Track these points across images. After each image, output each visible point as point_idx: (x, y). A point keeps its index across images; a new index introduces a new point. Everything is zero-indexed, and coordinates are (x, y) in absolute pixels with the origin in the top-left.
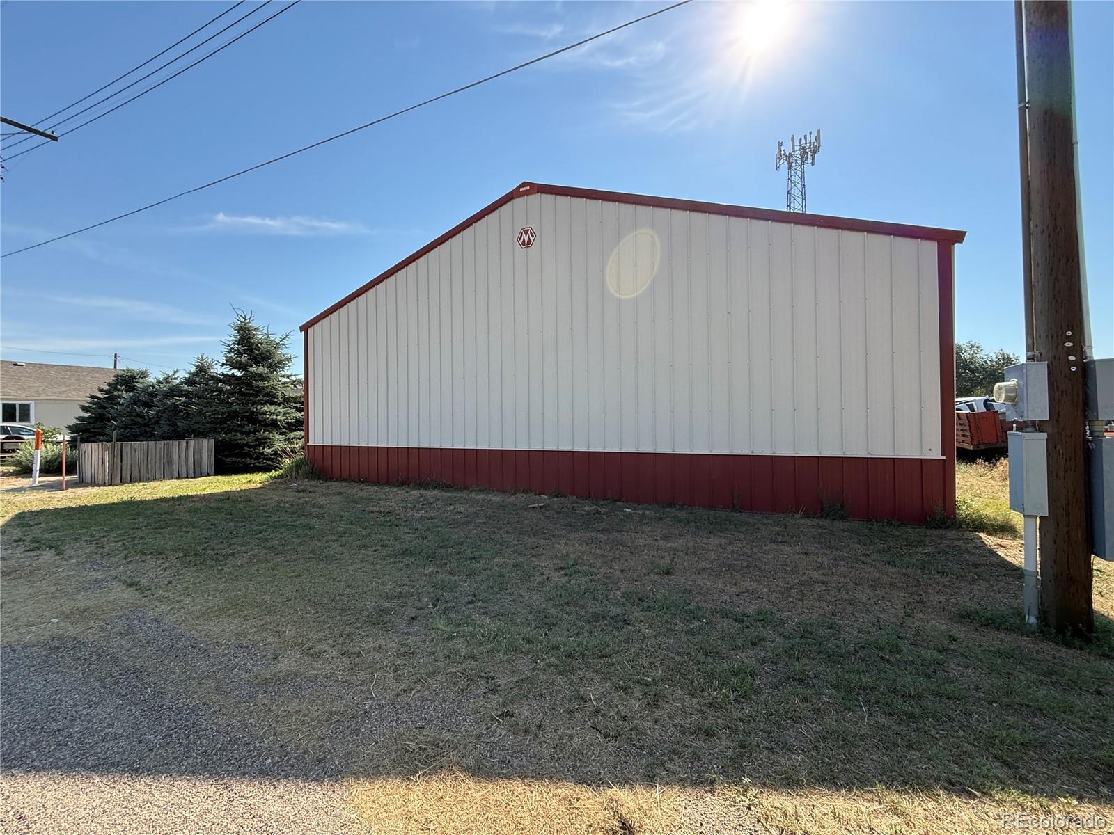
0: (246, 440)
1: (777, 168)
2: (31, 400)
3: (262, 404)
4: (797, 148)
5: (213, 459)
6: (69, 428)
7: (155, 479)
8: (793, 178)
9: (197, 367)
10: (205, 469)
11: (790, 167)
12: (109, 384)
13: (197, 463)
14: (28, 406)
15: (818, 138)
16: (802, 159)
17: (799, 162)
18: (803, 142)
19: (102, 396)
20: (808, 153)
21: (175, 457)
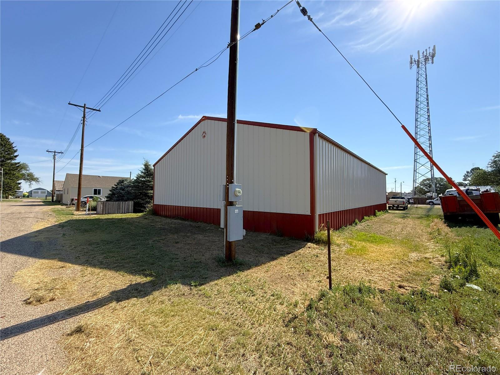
0: (142, 202)
1: (411, 68)
2: (101, 188)
3: (149, 190)
4: (421, 56)
5: (133, 208)
6: (106, 197)
7: (115, 213)
8: (420, 72)
9: (137, 177)
10: (130, 211)
11: (418, 67)
12: (117, 183)
13: (128, 209)
14: (100, 190)
15: (434, 50)
16: (425, 62)
17: (424, 63)
18: (425, 53)
19: (115, 187)
20: (430, 57)
21: (121, 207)
